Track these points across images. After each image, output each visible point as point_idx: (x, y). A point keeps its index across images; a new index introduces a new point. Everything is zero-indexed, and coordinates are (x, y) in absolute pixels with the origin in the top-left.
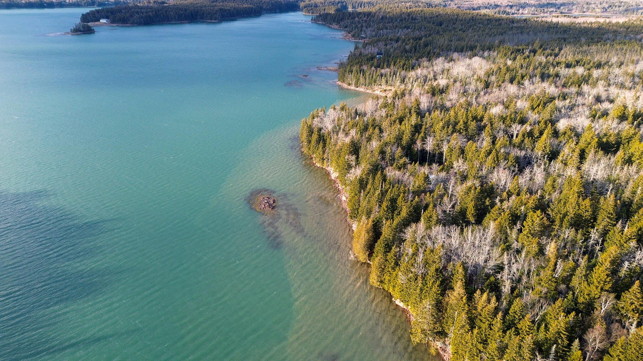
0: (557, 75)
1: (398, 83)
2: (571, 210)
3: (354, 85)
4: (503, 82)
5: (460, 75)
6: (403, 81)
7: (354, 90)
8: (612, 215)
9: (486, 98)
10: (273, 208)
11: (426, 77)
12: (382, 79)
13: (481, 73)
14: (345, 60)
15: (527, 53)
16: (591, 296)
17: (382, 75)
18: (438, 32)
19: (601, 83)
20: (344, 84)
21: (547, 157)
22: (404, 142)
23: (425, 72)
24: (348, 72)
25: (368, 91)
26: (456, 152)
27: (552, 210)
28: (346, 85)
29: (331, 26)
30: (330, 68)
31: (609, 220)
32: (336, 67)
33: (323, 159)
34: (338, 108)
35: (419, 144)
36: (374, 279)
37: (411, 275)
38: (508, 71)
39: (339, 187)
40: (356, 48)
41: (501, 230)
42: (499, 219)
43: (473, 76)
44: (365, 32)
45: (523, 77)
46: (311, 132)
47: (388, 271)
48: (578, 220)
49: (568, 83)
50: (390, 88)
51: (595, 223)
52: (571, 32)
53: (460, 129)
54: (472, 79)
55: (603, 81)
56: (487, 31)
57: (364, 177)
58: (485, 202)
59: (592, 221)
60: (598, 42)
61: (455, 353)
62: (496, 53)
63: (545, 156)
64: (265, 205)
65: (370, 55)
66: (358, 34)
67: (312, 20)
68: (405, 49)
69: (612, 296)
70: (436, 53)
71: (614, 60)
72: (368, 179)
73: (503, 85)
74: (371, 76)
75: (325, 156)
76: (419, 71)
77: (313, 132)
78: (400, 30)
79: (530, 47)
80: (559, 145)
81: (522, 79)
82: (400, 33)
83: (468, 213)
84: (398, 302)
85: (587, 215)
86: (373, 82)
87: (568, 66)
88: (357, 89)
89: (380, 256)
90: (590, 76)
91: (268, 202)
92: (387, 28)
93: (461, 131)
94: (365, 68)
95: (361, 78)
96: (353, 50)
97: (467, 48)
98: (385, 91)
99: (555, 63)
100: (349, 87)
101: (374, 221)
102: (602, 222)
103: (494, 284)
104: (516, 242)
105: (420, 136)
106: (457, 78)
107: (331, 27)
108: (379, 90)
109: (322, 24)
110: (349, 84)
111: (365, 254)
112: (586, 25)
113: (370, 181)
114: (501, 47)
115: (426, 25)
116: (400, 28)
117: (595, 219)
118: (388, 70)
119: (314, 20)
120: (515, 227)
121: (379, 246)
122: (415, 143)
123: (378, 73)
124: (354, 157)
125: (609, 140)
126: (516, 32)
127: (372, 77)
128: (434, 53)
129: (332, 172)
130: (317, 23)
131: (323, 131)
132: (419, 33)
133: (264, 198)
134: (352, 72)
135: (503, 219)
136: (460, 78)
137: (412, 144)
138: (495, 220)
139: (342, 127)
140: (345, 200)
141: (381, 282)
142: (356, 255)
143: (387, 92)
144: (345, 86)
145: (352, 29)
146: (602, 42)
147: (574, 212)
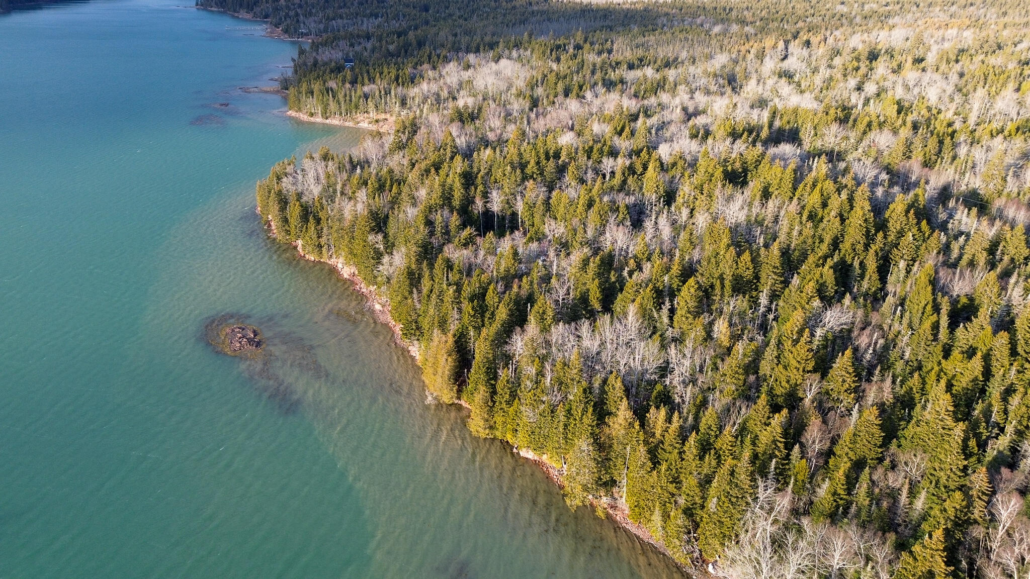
0: (622, 81)
1: (397, 108)
2: (728, 271)
3: (320, 115)
4: (556, 96)
5: (490, 88)
6: (403, 103)
7: (323, 124)
8: (778, 269)
9: (542, 121)
10: (258, 344)
11: (438, 95)
12: (369, 102)
13: (521, 84)
14: (290, 73)
15: (571, 50)
16: (790, 383)
17: (366, 97)
18: (427, 23)
19: (682, 88)
20: (302, 115)
21: (664, 201)
22: (456, 203)
23: (434, 87)
24: (306, 94)
25: (347, 124)
26: (540, 208)
27: (702, 275)
28: (306, 117)
29: (236, 15)
30: (265, 89)
31: (775, 277)
32: (276, 86)
33: (320, 246)
34: (317, 156)
35: (479, 203)
36: (477, 425)
37: (542, 407)
38: (559, 79)
39: (363, 290)
40: (302, 52)
41: (645, 314)
42: (638, 300)
43: (508, 89)
44: (304, 23)
45: (581, 87)
46: (283, 202)
47: (501, 409)
48: (738, 283)
49: (639, 92)
50: (383, 116)
51: (758, 284)
52: (613, 17)
53: (533, 173)
54: (509, 95)
55: (684, 86)
56: (500, 19)
57: (413, 266)
58: (609, 278)
59: (755, 281)
60: (653, 30)
61: (636, 506)
62: (529, 52)
63: (660, 199)
64: (240, 343)
65: (333, 64)
66: (295, 28)
67: (197, 4)
68: (388, 50)
69: (817, 376)
70: (442, 56)
71: (684, 55)
72: (420, 269)
73: (556, 100)
74: (348, 98)
75: (323, 241)
76: (425, 86)
77: (286, 203)
78: (365, 19)
79: (572, 41)
80: (672, 182)
81: (581, 90)
82: (365, 25)
83: (591, 298)
84: (524, 453)
85: (748, 274)
86: (353, 107)
87: (631, 67)
88: (327, 121)
89: (482, 388)
90: (665, 79)
91: (244, 337)
92: (341, 18)
93: (535, 176)
94: (332, 84)
95: (331, 103)
96: (297, 56)
97: (485, 47)
98: (377, 121)
99: (613, 64)
100: (312, 119)
101: (454, 336)
102: (768, 280)
103: (664, 395)
104: (670, 329)
105: (478, 190)
106: (487, 93)
107: (238, 17)
108: (367, 121)
109: (220, 12)
110: (312, 115)
111: (452, 390)
112: (628, 6)
113: (426, 273)
114: (533, 43)
115: (405, 10)
116: (364, 16)
117: (757, 278)
118: (373, 86)
119: (202, 5)
120: (663, 307)
121: (476, 373)
122: (473, 202)
123: (359, 93)
124: (380, 237)
125: (734, 168)
126: (542, 19)
127: (351, 100)
128: (439, 56)
129: (340, 266)
130: (207, 10)
131: (304, 199)
132: (397, 25)
133: (233, 330)
134: (312, 93)
135: (645, 299)
136: (491, 94)
137: (469, 204)
138: (634, 301)
139: (339, 187)
140: (381, 309)
141: (491, 428)
142: (435, 394)
143: (381, 124)
144: (304, 117)
145: (281, 19)
146: (659, 30)
147: (732, 273)
